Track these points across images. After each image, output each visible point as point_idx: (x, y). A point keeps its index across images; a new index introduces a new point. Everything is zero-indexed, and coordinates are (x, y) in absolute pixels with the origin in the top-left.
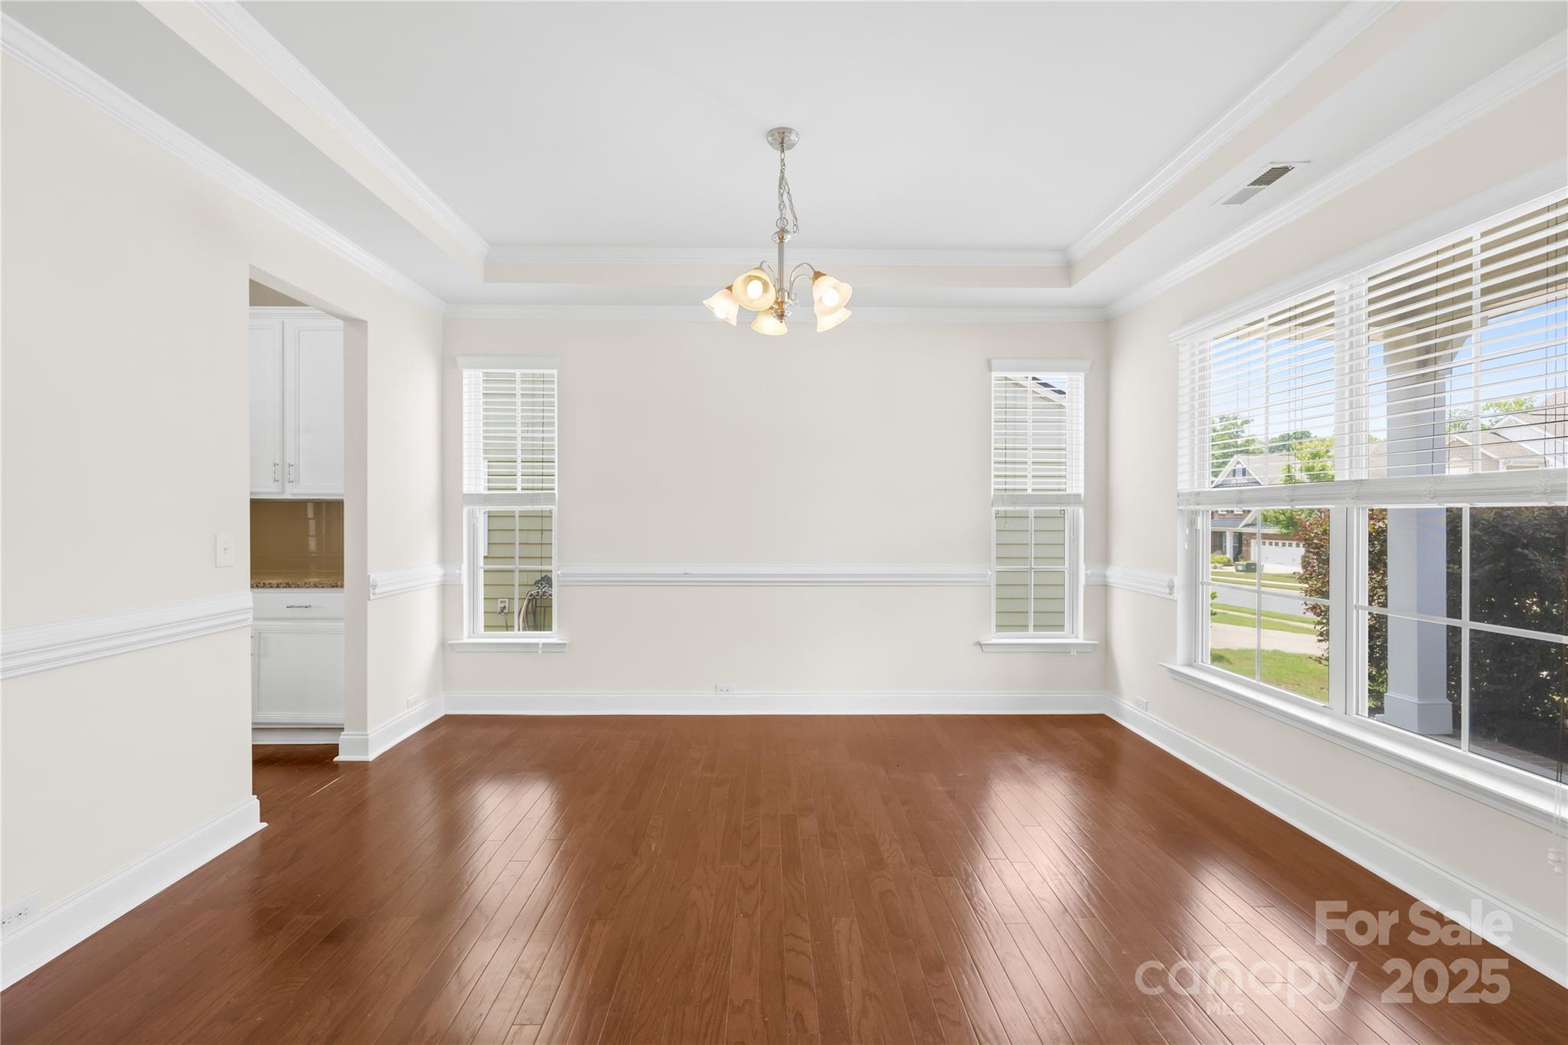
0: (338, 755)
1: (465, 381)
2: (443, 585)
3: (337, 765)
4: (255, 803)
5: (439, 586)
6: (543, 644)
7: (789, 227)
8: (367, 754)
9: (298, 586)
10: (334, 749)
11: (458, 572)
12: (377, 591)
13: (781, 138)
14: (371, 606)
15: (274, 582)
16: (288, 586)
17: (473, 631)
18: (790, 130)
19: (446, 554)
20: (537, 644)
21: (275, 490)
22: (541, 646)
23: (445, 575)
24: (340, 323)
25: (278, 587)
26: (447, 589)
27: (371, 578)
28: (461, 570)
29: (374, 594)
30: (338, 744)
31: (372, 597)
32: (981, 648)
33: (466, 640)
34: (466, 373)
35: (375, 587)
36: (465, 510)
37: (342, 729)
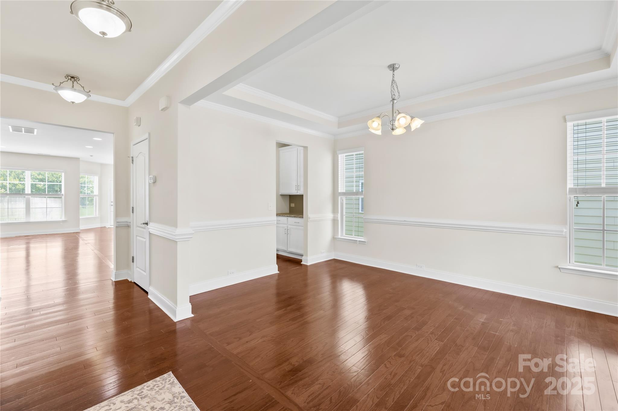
0: (302, 262)
1: (339, 158)
2: (334, 220)
3: (301, 265)
4: (277, 266)
5: (332, 220)
6: (359, 241)
7: (396, 98)
8: (307, 263)
9: (296, 217)
10: (301, 261)
11: (337, 216)
12: (310, 219)
13: (393, 67)
14: (308, 223)
15: (293, 216)
16: (295, 217)
17: (342, 235)
18: (395, 64)
19: (335, 210)
20: (357, 241)
21: (296, 192)
22: (358, 241)
23: (334, 217)
24: (303, 148)
25: (300, 217)
26: (335, 221)
27: (309, 216)
28: (338, 215)
29: (309, 220)
30: (302, 260)
31: (309, 221)
32: (560, 269)
33: (339, 237)
34: (340, 156)
35: (309, 218)
36: (339, 198)
37: (303, 256)
